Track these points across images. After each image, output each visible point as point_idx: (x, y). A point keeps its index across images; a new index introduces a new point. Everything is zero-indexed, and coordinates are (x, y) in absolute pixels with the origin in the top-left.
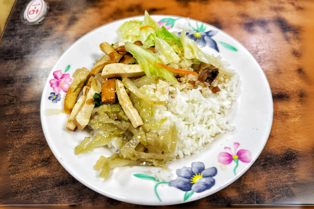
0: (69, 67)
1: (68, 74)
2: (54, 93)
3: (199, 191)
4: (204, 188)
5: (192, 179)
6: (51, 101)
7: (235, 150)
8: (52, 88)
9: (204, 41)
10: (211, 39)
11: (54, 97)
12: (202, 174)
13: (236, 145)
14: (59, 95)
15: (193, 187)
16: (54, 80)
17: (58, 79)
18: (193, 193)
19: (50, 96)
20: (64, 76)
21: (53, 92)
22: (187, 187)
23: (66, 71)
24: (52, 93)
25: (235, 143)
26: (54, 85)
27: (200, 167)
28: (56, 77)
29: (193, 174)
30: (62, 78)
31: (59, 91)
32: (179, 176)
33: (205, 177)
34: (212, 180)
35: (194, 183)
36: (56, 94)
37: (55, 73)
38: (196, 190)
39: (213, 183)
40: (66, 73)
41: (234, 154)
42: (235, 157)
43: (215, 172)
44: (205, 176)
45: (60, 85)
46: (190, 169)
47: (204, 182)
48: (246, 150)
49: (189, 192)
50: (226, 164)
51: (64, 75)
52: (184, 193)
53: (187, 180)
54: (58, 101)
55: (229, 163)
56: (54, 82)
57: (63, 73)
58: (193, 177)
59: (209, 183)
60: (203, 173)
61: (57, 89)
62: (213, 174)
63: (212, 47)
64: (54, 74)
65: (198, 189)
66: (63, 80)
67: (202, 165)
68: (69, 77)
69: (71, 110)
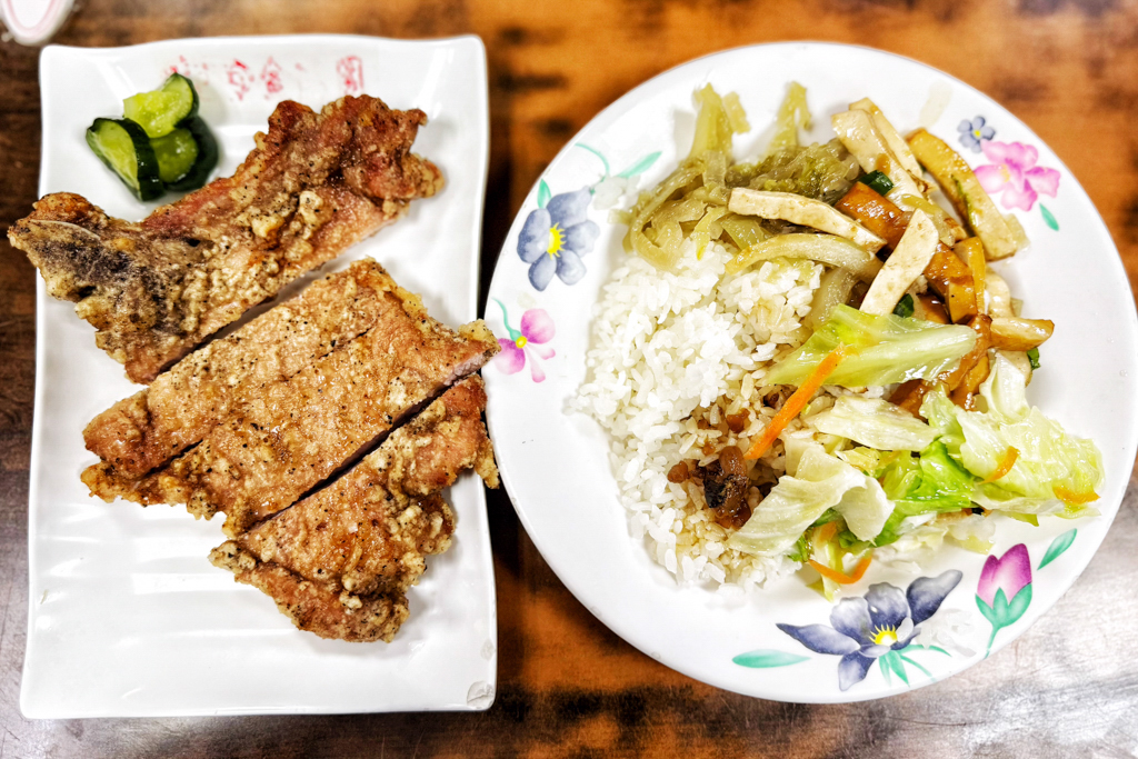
0: (1054, 225)
1: (1030, 208)
2: (990, 138)
3: (532, 216)
4: (529, 228)
5: (561, 233)
6: (971, 118)
7: (531, 360)
8: (1008, 141)
9: (849, 632)
10: (838, 653)
11: (977, 133)
12: (553, 258)
13: (538, 375)
14: (977, 146)
15: (547, 217)
16: (1034, 161)
17: (1029, 172)
18: (540, 203)
19: (988, 124)
20: (1029, 193)
21: (996, 139)
22: (557, 208)
23: (1043, 208)
24: (994, 133)
25: (543, 378)
26: (1014, 154)
27: (567, 273)
28: (1038, 171)
29: (567, 246)
30: (1027, 186)
31: (991, 157)
32: (587, 221)
33: (544, 256)
34: (527, 257)
35: (552, 226)
36: (984, 142)
37: (1052, 177)
38: (538, 214)
39: (522, 252)
40: (1036, 205)
41: (529, 349)
42: (522, 342)
43: (535, 281)
44: (545, 258)
45: (1006, 167)
46: (580, 252)
47: (537, 242)
48: (512, 373)
49: (546, 201)
50: (526, 313)
51: (1034, 196)
52: (554, 192)
53: (568, 224)
54: (959, 135)
55: (523, 320)
56: (1027, 158)
57: (1043, 199)
58: (562, 240)
59: (529, 246)
60: (553, 265)
61: (1000, 153)
62: (535, 273)
63: (812, 628)
64: (1051, 171)
65: (537, 220)
66: (1019, 187)
67: (565, 279)
68: (1018, 205)
69: (909, 140)
